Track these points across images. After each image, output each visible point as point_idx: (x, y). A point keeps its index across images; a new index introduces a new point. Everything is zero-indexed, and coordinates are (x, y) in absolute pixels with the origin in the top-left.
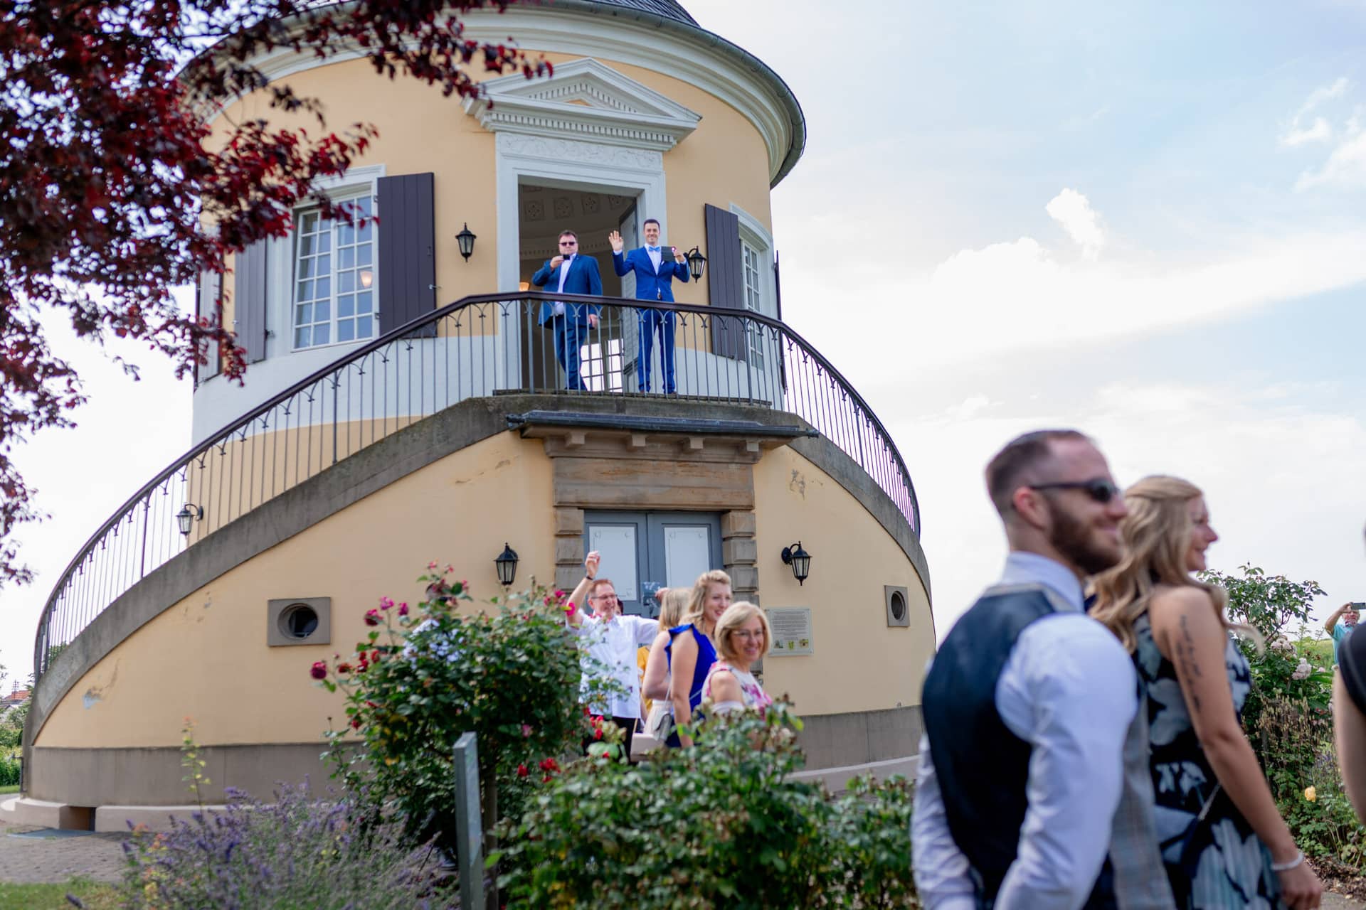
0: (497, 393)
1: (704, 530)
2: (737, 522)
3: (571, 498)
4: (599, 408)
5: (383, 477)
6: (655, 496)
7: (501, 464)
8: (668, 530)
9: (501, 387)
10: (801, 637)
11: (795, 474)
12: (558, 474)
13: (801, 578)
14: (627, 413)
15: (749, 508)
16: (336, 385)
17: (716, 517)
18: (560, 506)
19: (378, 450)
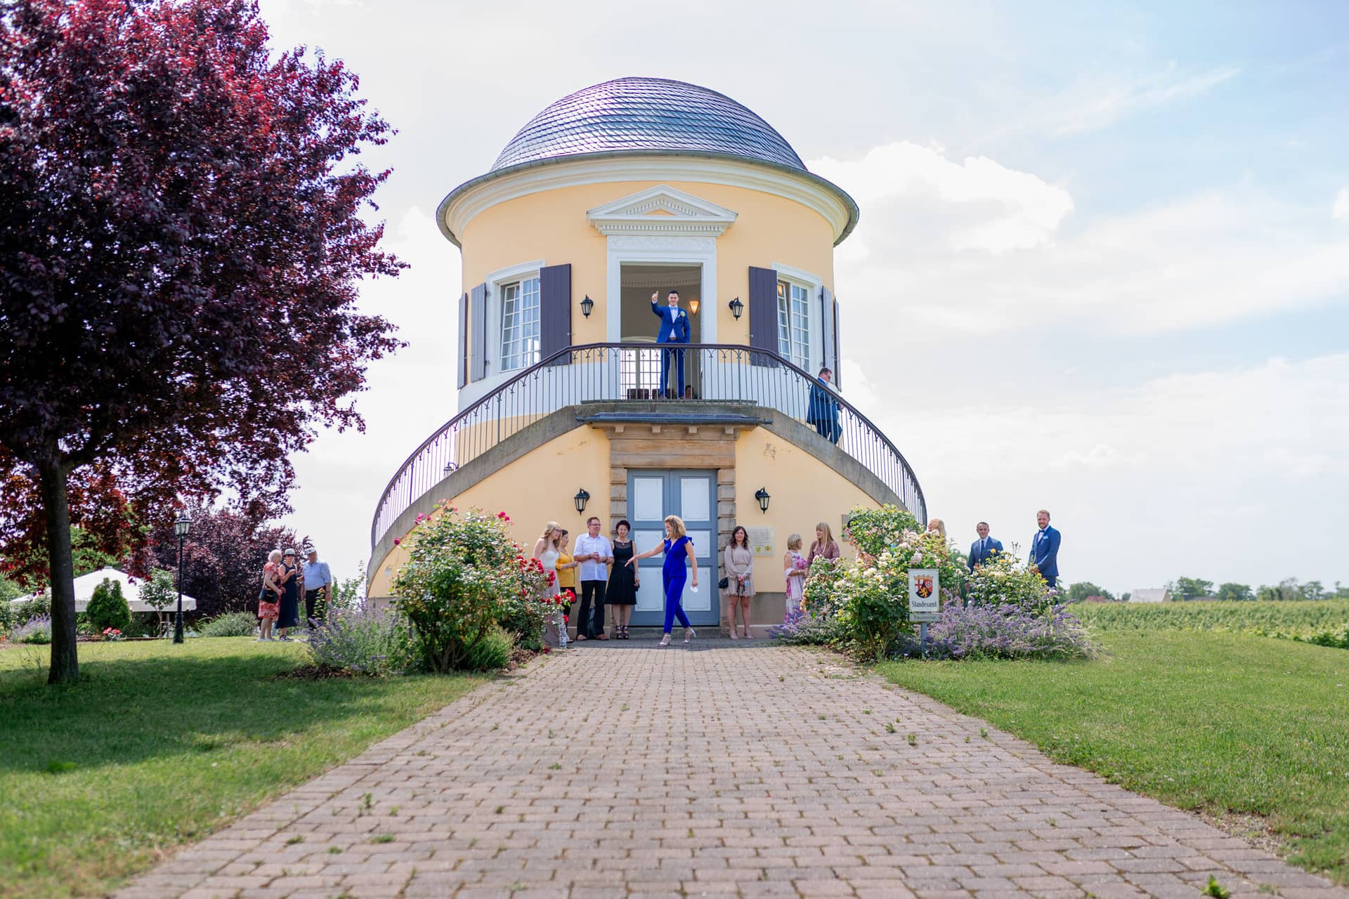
0: (583, 402)
1: (707, 481)
2: (724, 476)
3: (619, 463)
4: (640, 410)
5: (521, 451)
6: (670, 461)
7: (582, 443)
8: (683, 481)
9: (585, 399)
10: (766, 545)
11: (768, 446)
12: (612, 449)
13: (764, 509)
14: (657, 412)
15: (732, 467)
16: (499, 400)
17: (712, 472)
18: (613, 467)
19: (518, 436)
